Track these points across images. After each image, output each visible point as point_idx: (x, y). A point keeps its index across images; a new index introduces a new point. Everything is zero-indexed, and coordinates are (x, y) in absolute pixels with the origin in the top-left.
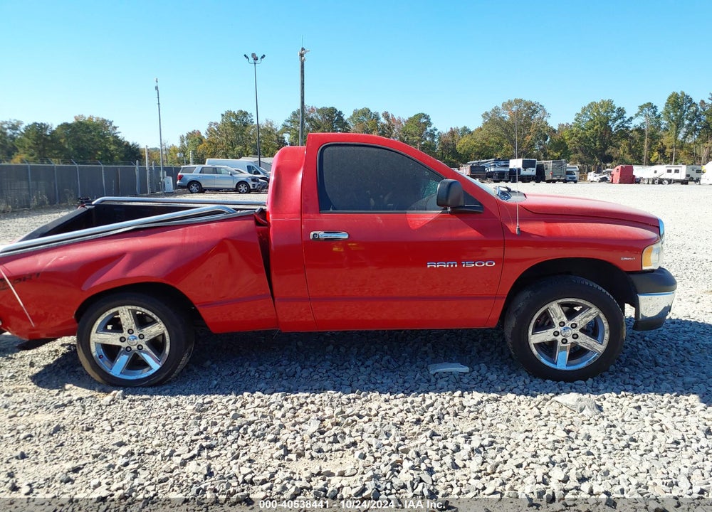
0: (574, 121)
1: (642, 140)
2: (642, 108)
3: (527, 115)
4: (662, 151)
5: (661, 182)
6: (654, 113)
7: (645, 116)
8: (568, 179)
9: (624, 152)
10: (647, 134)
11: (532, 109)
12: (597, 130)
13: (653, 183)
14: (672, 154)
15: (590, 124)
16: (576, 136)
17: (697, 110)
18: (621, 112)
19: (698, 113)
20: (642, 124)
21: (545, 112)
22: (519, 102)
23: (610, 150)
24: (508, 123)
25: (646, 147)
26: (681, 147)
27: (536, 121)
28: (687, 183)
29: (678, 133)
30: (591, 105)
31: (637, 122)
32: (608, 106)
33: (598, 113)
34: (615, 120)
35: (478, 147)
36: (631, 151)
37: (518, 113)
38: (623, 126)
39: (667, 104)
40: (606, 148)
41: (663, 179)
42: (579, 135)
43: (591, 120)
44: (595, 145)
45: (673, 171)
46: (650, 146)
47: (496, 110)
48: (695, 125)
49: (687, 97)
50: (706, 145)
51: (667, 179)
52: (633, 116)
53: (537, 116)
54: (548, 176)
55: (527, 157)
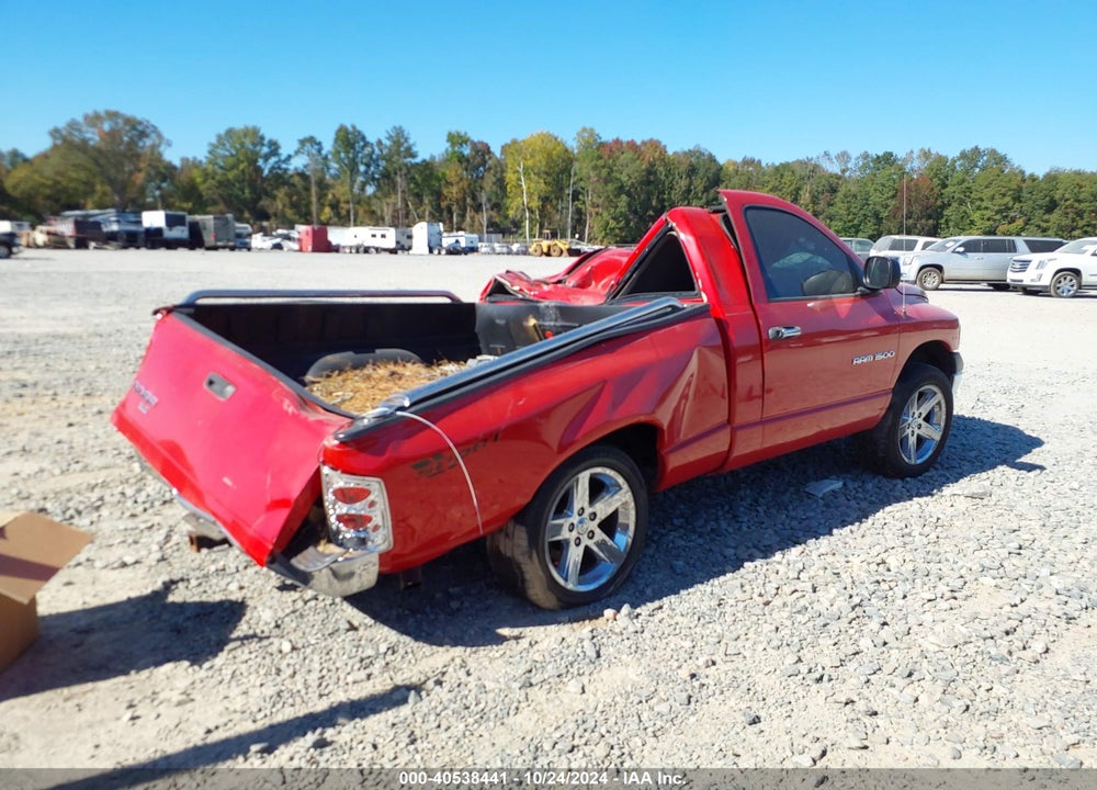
0: (208, 155)
1: (307, 189)
2: (303, 142)
3: (131, 138)
4: (335, 206)
5: (367, 250)
6: (319, 151)
7: (308, 155)
8: (238, 245)
9: (284, 206)
10: (313, 181)
11: (139, 130)
12: (243, 171)
13: (358, 252)
14: (348, 212)
15: (231, 161)
16: (213, 178)
17: (373, 152)
18: (274, 148)
19: (374, 157)
20: (305, 166)
21: (160, 136)
22: (113, 115)
23: (264, 202)
24: (99, 151)
25: (314, 199)
26: (359, 202)
27: (147, 150)
28: (396, 253)
29: (353, 182)
30: (230, 132)
31: (298, 163)
32: (255, 136)
33: (242, 145)
34: (266, 158)
35: (49, 187)
36: (294, 206)
37: (113, 135)
38: (279, 168)
39: (336, 141)
40: (259, 198)
41: (369, 248)
42: (218, 178)
43: (232, 155)
44: (243, 193)
45: (379, 236)
46: (319, 199)
47: (73, 125)
48: (373, 173)
49: (359, 132)
50: (388, 200)
51: (374, 247)
52: (292, 153)
53: (148, 142)
54: (209, 238)
55: (170, 210)
